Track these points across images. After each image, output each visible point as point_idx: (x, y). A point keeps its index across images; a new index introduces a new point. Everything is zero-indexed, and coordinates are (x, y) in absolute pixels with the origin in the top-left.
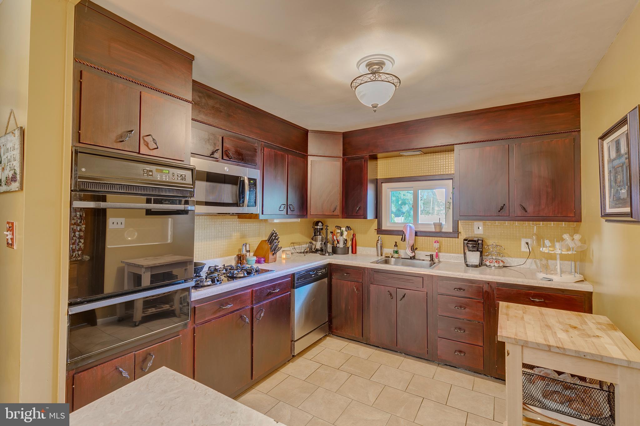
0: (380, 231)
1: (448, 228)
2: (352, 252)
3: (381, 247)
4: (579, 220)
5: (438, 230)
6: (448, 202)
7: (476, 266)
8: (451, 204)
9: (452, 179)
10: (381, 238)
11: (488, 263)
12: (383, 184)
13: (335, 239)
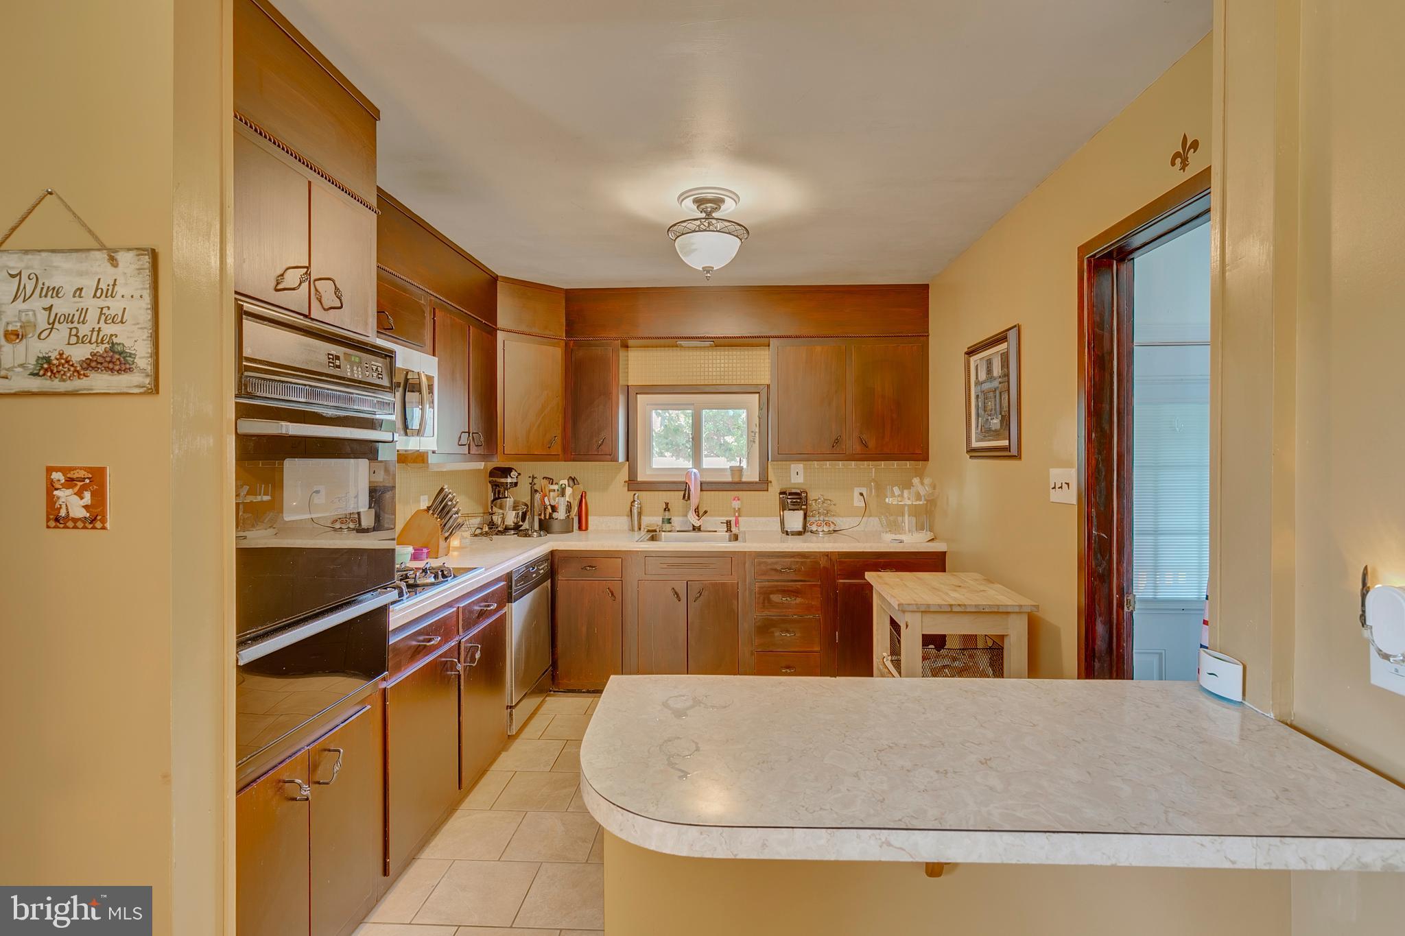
0: (633, 484)
1: (752, 475)
2: (580, 528)
3: (640, 514)
4: (926, 459)
5: (736, 480)
6: (752, 432)
7: (799, 533)
8: (757, 435)
9: (759, 393)
10: (638, 497)
11: (814, 528)
12: (638, 396)
13: (547, 503)
